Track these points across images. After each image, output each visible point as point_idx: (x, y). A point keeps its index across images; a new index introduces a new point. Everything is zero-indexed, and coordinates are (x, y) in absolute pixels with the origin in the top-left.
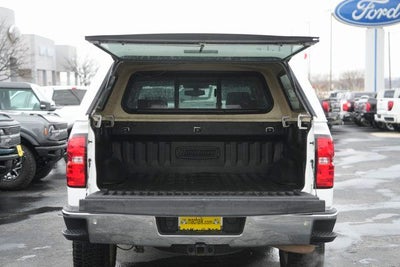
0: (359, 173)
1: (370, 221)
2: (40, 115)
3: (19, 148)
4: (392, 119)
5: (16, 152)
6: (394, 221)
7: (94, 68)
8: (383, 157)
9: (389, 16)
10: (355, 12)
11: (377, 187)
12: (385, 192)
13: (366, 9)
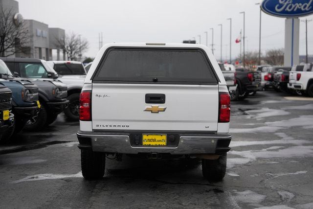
0: (267, 123)
1: (265, 150)
2: (49, 81)
3: (38, 102)
4: (300, 87)
5: (36, 105)
6: (280, 150)
7: (78, 46)
8: (287, 113)
9: (303, 9)
10: (278, 5)
11: (277, 132)
12: (280, 134)
13: (286, 4)
